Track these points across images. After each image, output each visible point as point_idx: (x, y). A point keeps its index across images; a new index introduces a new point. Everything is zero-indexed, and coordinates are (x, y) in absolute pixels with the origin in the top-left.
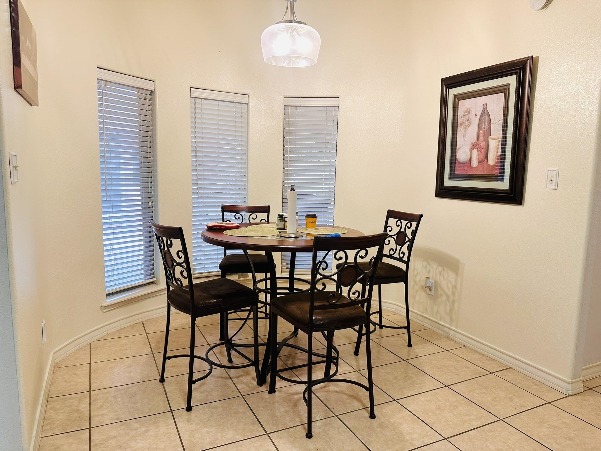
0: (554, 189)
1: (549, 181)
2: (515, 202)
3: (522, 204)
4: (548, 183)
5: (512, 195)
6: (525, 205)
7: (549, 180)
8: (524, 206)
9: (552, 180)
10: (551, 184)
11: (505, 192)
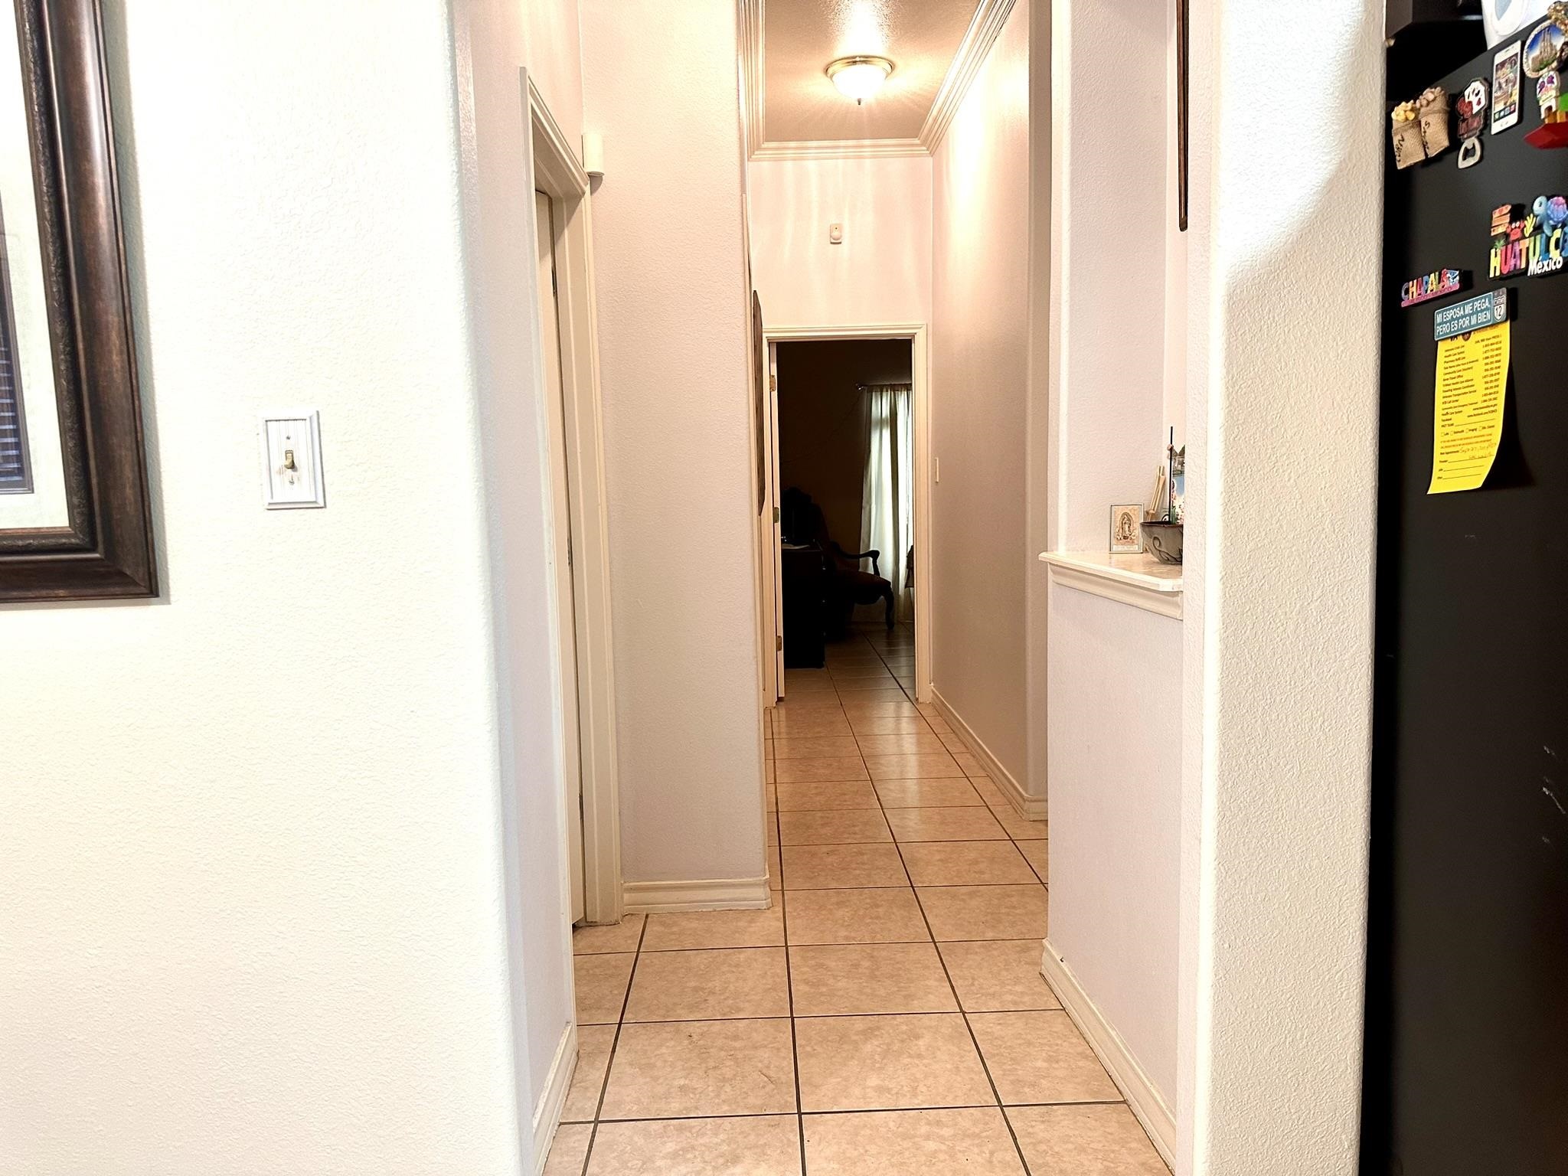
0: (312, 506)
1: (280, 472)
2: (118, 590)
3: (157, 596)
4: (276, 478)
5: (97, 555)
6: (172, 599)
7: (276, 466)
8: (169, 603)
9: (293, 466)
10: (292, 483)
11: (53, 541)
